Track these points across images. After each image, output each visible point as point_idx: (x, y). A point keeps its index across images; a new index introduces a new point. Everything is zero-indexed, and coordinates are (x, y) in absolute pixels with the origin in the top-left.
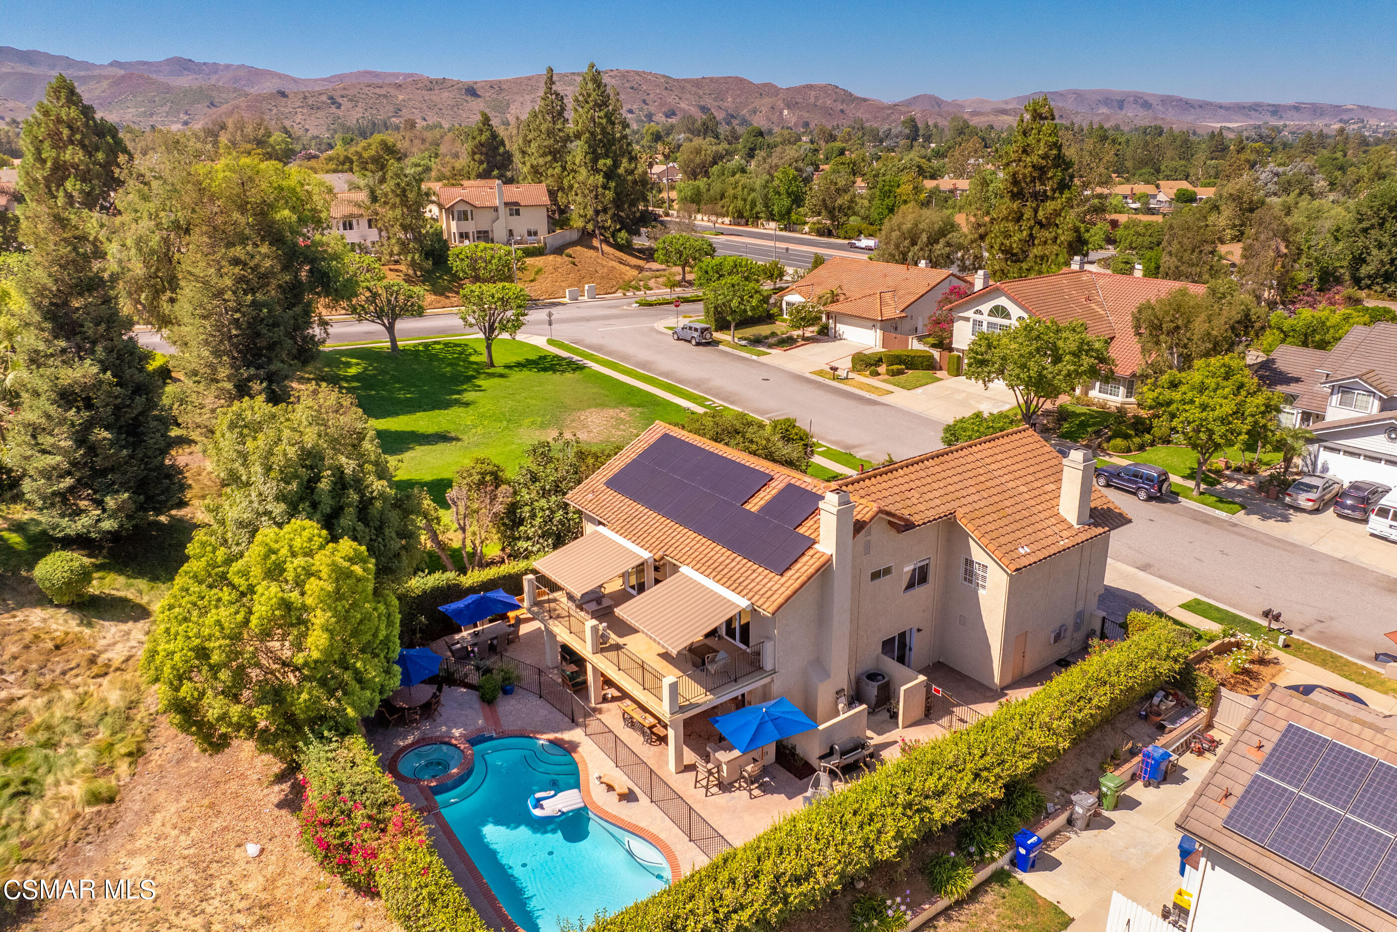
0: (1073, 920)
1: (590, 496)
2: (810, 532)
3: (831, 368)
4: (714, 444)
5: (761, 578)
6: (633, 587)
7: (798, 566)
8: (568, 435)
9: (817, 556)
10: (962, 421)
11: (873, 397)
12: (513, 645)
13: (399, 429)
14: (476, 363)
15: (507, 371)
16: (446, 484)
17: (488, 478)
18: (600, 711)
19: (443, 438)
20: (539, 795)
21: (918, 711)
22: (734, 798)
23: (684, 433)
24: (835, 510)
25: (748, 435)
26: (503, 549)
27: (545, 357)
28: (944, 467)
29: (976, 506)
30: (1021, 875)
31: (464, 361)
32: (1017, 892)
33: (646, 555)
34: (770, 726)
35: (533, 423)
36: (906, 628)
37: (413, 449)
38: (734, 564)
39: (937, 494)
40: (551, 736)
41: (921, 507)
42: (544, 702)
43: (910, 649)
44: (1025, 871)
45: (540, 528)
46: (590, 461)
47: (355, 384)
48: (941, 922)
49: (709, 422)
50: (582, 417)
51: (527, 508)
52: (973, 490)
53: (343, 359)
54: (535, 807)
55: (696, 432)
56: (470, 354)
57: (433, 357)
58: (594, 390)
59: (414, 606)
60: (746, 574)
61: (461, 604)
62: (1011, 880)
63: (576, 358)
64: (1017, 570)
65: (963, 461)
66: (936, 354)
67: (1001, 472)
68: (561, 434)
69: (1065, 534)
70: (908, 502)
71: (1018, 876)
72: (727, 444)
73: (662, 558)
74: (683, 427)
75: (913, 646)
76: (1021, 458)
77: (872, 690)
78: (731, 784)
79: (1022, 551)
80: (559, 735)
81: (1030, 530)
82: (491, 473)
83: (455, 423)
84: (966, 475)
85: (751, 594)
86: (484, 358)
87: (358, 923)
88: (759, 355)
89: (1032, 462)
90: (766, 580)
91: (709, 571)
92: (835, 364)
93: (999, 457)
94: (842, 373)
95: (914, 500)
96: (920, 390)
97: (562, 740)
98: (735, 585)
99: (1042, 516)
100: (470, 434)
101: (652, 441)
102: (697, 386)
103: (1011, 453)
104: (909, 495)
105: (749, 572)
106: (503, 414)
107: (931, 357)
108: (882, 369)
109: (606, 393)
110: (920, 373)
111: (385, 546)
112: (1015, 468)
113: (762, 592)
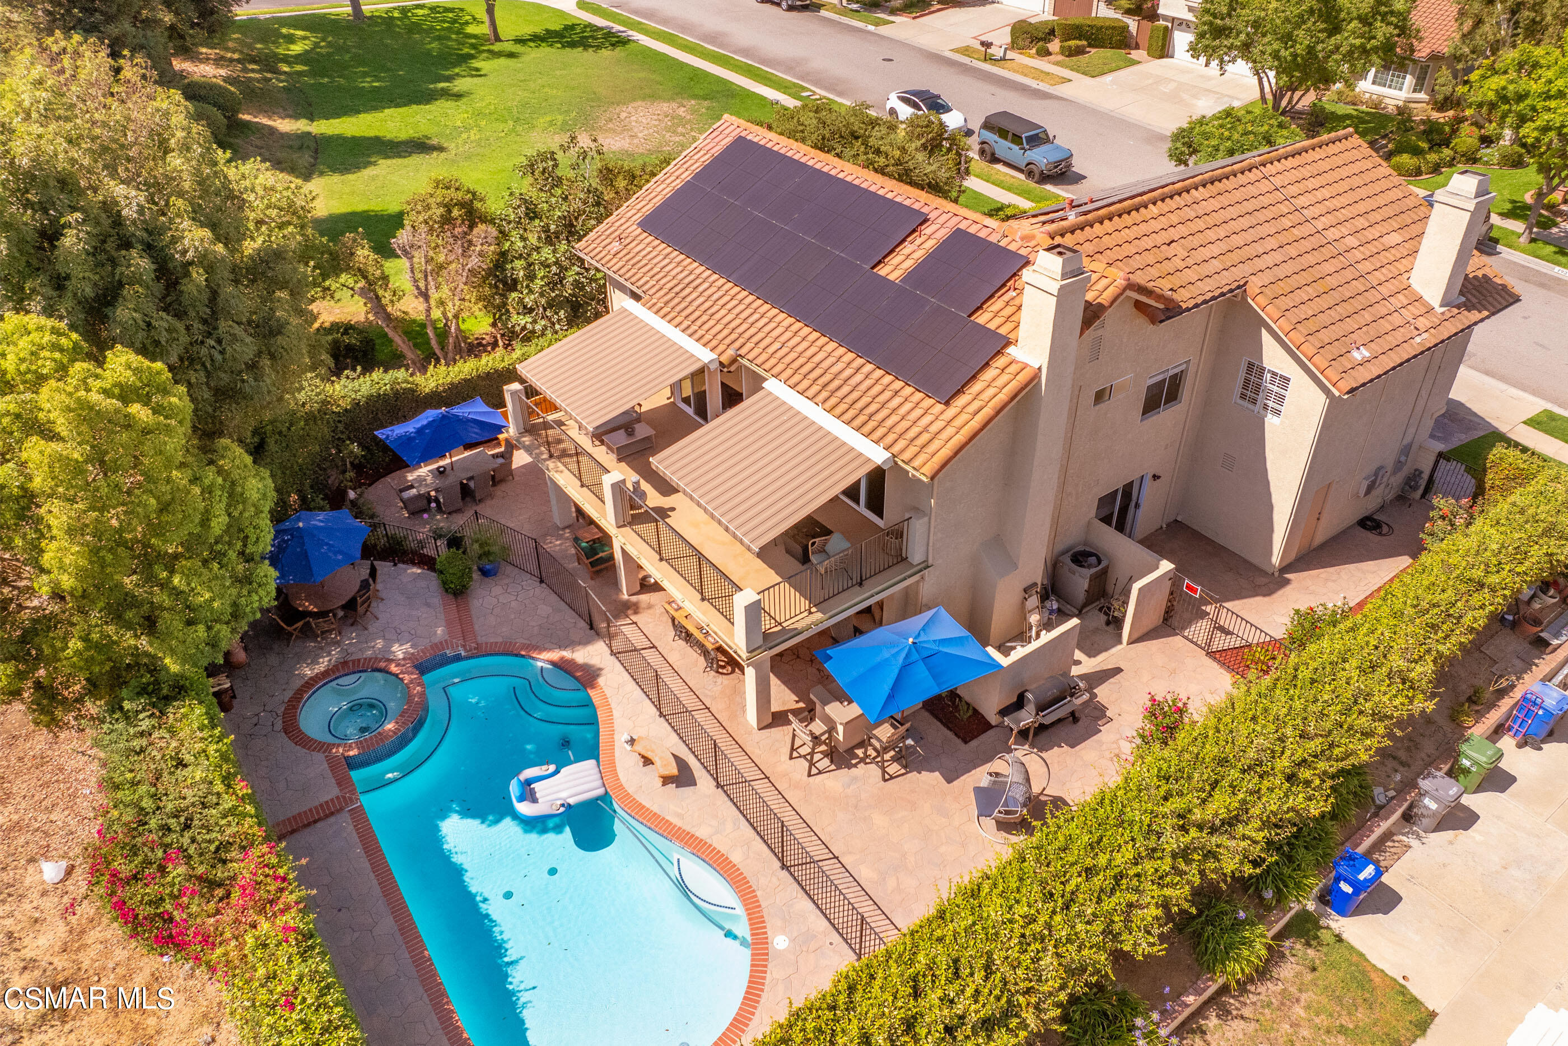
0: (1433, 1015)
1: (616, 246)
2: (997, 321)
3: (983, 44)
4: (822, 156)
5: (908, 406)
6: (686, 401)
7: (977, 387)
8: (584, 141)
9: (1013, 369)
10: (1202, 121)
11: (1043, 86)
12: (503, 487)
13: (358, 134)
14: (475, 36)
15: (518, 48)
16: (396, 221)
17: (456, 213)
18: (636, 608)
19: (420, 146)
20: (529, 773)
21: (1154, 617)
22: (855, 779)
23: (771, 135)
24: (1054, 287)
25: (872, 142)
26: (494, 325)
27: (572, 27)
28: (1225, 200)
29: (1281, 272)
30: (1338, 923)
31: (458, 33)
32: (1335, 956)
33: (706, 356)
34: (921, 672)
35: (551, 123)
36: (1135, 476)
37: (374, 164)
38: (859, 377)
39: (1215, 250)
40: (555, 655)
41: (1191, 275)
42: (548, 591)
43: (1137, 506)
44: (1342, 913)
45: (542, 295)
46: (621, 183)
47: (299, 68)
48: (1212, 1022)
49: (810, 120)
50: (623, 115)
51: (519, 264)
52: (1271, 243)
53: (284, 31)
54: (521, 799)
55: (791, 135)
56: (467, 23)
57: (414, 28)
58: (642, 75)
59: (341, 427)
60: (882, 398)
61: (409, 427)
62: (1323, 934)
63: (617, 27)
64: (1351, 391)
65: (1252, 190)
66: (1132, 24)
67: (1316, 211)
68: (573, 138)
69: (1423, 323)
70: (1168, 267)
71: (1333, 925)
72: (838, 155)
73: (734, 361)
74: (770, 128)
75: (1141, 501)
76: (1344, 186)
77: (1080, 581)
78: (850, 751)
79: (1357, 355)
80: (567, 654)
81: (1367, 316)
82: (462, 205)
83: (438, 124)
84: (1261, 216)
85: (891, 438)
86: (484, 29)
87: (207, 1031)
88: (877, 25)
89: (1363, 192)
90: (918, 412)
91: (815, 388)
92: (983, 38)
93: (1311, 184)
94: (997, 52)
95: (1179, 264)
96: (1108, 78)
97: (572, 662)
98: (862, 419)
99: (1384, 290)
100: (460, 141)
101: (717, 150)
102: (789, 69)
103: (1329, 177)
104: (1170, 251)
105: (887, 394)
106: (509, 110)
107: (1125, 28)
108: (1055, 46)
109: (659, 78)
110: (1108, 53)
111: (222, 352)
112: (1336, 203)
113: (911, 434)
